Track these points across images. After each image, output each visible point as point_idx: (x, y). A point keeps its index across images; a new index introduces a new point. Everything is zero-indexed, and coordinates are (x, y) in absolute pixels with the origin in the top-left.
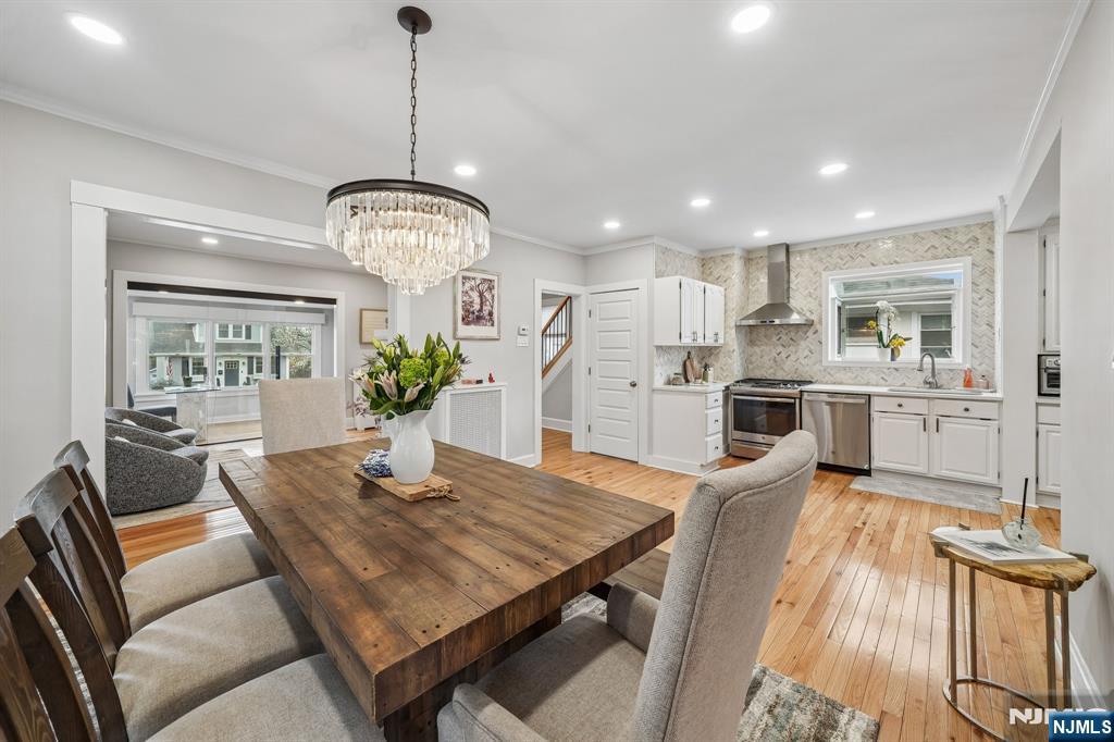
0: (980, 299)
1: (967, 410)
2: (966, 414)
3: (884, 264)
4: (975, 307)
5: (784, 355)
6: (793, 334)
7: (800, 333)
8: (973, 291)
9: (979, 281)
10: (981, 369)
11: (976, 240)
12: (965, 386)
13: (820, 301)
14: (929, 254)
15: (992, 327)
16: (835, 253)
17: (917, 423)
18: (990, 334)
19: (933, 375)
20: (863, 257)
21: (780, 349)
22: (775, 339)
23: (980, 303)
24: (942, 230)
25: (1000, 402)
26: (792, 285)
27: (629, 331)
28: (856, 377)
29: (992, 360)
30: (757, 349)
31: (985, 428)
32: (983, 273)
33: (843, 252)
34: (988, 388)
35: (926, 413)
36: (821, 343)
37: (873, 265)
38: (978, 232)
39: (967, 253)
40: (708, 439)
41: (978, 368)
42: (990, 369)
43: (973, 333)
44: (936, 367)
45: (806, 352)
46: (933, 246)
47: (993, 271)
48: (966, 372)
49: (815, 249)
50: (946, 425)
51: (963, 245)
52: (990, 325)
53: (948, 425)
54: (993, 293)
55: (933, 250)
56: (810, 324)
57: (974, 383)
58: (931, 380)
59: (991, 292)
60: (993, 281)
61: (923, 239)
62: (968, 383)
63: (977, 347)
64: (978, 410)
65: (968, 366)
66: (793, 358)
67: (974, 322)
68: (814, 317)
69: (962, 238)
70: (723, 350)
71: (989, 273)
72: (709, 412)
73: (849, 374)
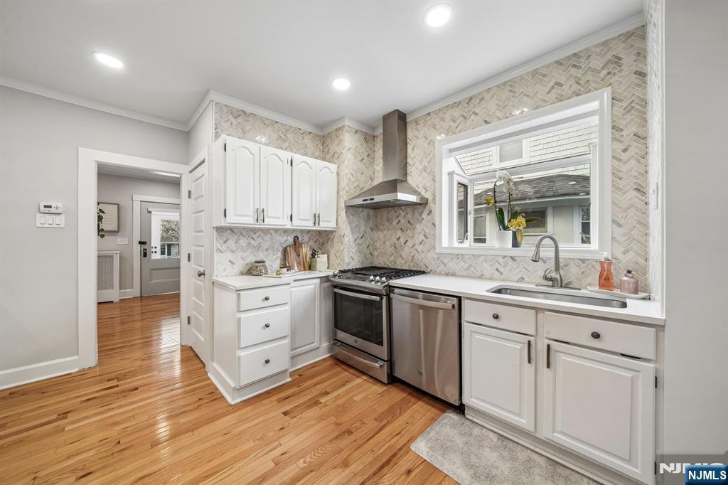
0: (625, 151)
1: (596, 336)
2: (595, 343)
3: (499, 119)
4: (616, 163)
5: (402, 240)
6: (409, 216)
7: (416, 214)
8: (614, 139)
9: (621, 124)
10: (626, 260)
11: (617, 60)
12: (601, 286)
13: (434, 176)
14: (553, 95)
15: (644, 193)
16: (448, 116)
17: (519, 347)
18: (639, 204)
19: (557, 268)
20: (475, 114)
21: (399, 233)
22: (395, 223)
23: (624, 156)
24: (569, 58)
25: (659, 327)
26: (409, 160)
27: (203, 211)
28: (468, 268)
29: (645, 245)
30: (381, 235)
31: (629, 375)
32: (628, 109)
33: (456, 113)
34: (636, 292)
35: (533, 333)
36: (435, 226)
37: (486, 122)
38: (620, 49)
39: (605, 83)
40: (242, 353)
41: (621, 256)
42: (642, 261)
43: (613, 203)
44: (561, 255)
45: (422, 237)
46: (557, 84)
47: (644, 103)
48: (602, 263)
49: (429, 114)
50: (563, 358)
51: (599, 72)
52: (641, 190)
53: (564, 357)
54: (645, 138)
55: (557, 90)
56: (423, 203)
57: (615, 280)
58: (553, 275)
59: (642, 138)
60: (645, 120)
61: (545, 76)
62: (606, 281)
63: (620, 226)
64: (615, 337)
65: (606, 254)
66: (410, 244)
67: (616, 188)
68: (428, 195)
69: (597, 63)
70: (337, 235)
71: (640, 108)
72: (242, 316)
73: (462, 263)
